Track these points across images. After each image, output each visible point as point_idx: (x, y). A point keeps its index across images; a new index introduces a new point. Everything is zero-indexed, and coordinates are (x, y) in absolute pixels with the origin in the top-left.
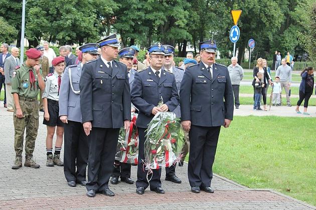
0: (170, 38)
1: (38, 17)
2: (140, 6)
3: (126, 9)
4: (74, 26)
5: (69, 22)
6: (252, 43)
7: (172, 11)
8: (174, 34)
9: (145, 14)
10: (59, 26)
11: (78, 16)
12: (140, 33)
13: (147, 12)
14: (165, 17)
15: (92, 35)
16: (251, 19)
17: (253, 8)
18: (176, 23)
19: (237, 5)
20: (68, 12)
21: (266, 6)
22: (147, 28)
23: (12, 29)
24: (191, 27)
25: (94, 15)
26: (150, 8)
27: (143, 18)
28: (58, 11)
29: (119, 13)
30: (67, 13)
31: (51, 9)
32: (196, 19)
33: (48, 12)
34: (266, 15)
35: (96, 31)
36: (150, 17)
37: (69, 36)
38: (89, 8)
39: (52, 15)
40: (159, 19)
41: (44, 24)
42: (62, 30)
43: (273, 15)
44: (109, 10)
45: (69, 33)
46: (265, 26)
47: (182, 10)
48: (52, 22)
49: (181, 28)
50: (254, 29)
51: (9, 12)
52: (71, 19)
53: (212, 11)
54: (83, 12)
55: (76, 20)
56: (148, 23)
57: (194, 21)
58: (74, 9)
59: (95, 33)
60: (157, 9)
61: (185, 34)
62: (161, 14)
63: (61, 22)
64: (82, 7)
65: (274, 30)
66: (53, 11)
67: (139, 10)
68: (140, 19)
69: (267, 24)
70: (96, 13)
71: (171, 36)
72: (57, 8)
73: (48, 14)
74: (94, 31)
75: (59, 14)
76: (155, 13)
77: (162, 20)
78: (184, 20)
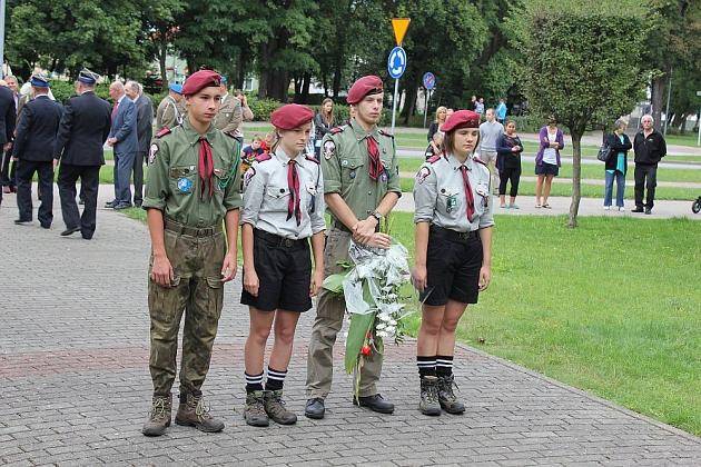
0: (280, 68)
1: (30, 25)
2: (224, 8)
3: (197, 12)
4: (100, 42)
5: (89, 35)
6: (429, 80)
7: (284, 17)
8: (288, 61)
9: (234, 22)
10: (70, 40)
11: (107, 23)
12: (225, 58)
13: (237, 18)
14: (270, 29)
15: (134, 59)
16: (429, 36)
17: (434, 15)
18: (292, 40)
19: (403, 8)
20: (88, 15)
21: (456, 12)
22: (237, 49)
24: (319, 47)
25: (136, 23)
26: (242, 11)
27: (230, 31)
28: (68, 13)
29: (185, 19)
30: (86, 18)
31: (55, 9)
32: (327, 32)
33: (49, 15)
34: (457, 29)
35: (141, 52)
36: (240, 27)
38: (127, 9)
39: (56, 21)
40: (259, 31)
41: (40, 38)
42: (74, 50)
43: (469, 29)
44: (166, 14)
45: (89, 55)
46: (456, 48)
47: (302, 17)
48: (56, 33)
49: (301, 50)
50: (435, 54)
52: (94, 29)
53: (359, 18)
54: (115, 16)
55: (102, 31)
56: (239, 39)
57: (325, 37)
58: (99, 11)
59: (138, 56)
60: (256, 14)
61: (308, 61)
62: (263, 23)
63: (74, 34)
64: (114, 7)
65: (473, 57)
66: (58, 13)
67: (222, 14)
68: (224, 32)
69: (460, 44)
70: (139, 19)
71: (281, 63)
72: (66, 8)
73: (48, 19)
74: (137, 52)
75: (70, 20)
76: (251, 21)
77: (265, 33)
78: (307, 35)
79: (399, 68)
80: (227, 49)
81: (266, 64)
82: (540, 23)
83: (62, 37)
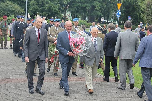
0: (93, 15)
1: (34, 5)
2: (79, 1)
3: (73, 2)
4: (50, 9)
5: (47, 8)
6: (129, 18)
7: (93, 3)
8: (94, 13)
9: (82, 4)
10: (43, 9)
11: (52, 5)
12: (80, 13)
14: (90, 6)
16: (130, 7)
17: (131, 2)
18: (95, 9)
20: (47, 3)
21: (136, 1)
22: (82, 11)
23: (22, 10)
24: (102, 10)
25: (58, 5)
26: (84, 2)
27: (81, 6)
28: (43, 3)
29: (70, 4)
30: (47, 4)
32: (104, 6)
33: (38, 3)
34: (136, 5)
35: (60, 12)
36: (84, 6)
37: (47, 13)
38: (56, 2)
39: (40, 4)
40: (88, 6)
41: (36, 8)
42: (44, 11)
43: (139, 5)
44: (66, 2)
45: (48, 12)
47: (98, 3)
48: (40, 7)
50: (131, 11)
51: (22, 3)
52: (48, 6)
53: (112, 3)
54: (54, 3)
55: (50, 7)
56: (84, 8)
57: (104, 8)
58: (50, 2)
59: (59, 13)
61: (99, 13)
62: (88, 4)
63: (44, 7)
64: (53, 1)
66: (40, 3)
68: (79, 7)
69: (137, 9)
70: (59, 4)
71: (93, 14)
72: (42, 1)
73: (38, 4)
74: (59, 12)
75: (43, 4)
76: (86, 4)
78: (99, 7)
79: (119, 15)
80: (80, 11)
81: (89, 14)
82: (148, 4)
83: (41, 8)
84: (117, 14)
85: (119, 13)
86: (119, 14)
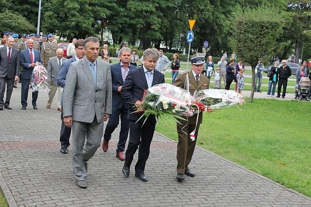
0: (148, 38)
1: (51, 19)
2: (126, 14)
3: (115, 15)
4: (78, 26)
5: (73, 23)
6: (206, 44)
7: (149, 18)
8: (150, 35)
9: (130, 19)
10: (66, 25)
11: (81, 19)
12: (126, 33)
14: (144, 23)
15: (91, 33)
17: (209, 18)
18: (152, 27)
19: (196, 16)
20: (73, 15)
21: (217, 18)
22: (131, 30)
23: (31, 27)
24: (162, 30)
25: (92, 19)
26: (133, 15)
27: (128, 23)
28: (66, 14)
29: (110, 18)
30: (72, 17)
31: (61, 13)
32: (166, 24)
33: (58, 15)
34: (217, 24)
35: (94, 30)
36: (132, 22)
37: (73, 33)
38: (89, 14)
39: (61, 18)
40: (140, 23)
41: (55, 24)
42: (68, 29)
43: (222, 25)
44: (103, 15)
45: (73, 31)
46: (217, 32)
47: (156, 18)
48: (61, 22)
49: (155, 31)
50: (209, 34)
51: (30, 14)
52: (75, 21)
53: (178, 19)
54: (84, 16)
55: (78, 22)
56: (133, 27)
57: (165, 26)
58: (78, 14)
59: (92, 32)
60: (138, 17)
61: (158, 35)
62: (141, 20)
63: (68, 23)
64: (83, 13)
65: (223, 35)
66: (62, 14)
67: (125, 16)
68: (126, 23)
69: (218, 30)
70: (93, 17)
71: (148, 36)
72: (64, 12)
73: (58, 17)
74: (92, 30)
75: (67, 17)
76: (137, 19)
77: (142, 24)
78: (158, 25)
79: (191, 39)
80: (127, 30)
81: (142, 37)
82: (240, 23)
83: (63, 24)
84: (188, 37)
85: (190, 35)
86: (190, 37)
